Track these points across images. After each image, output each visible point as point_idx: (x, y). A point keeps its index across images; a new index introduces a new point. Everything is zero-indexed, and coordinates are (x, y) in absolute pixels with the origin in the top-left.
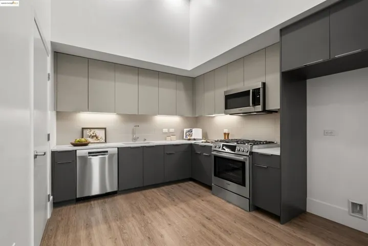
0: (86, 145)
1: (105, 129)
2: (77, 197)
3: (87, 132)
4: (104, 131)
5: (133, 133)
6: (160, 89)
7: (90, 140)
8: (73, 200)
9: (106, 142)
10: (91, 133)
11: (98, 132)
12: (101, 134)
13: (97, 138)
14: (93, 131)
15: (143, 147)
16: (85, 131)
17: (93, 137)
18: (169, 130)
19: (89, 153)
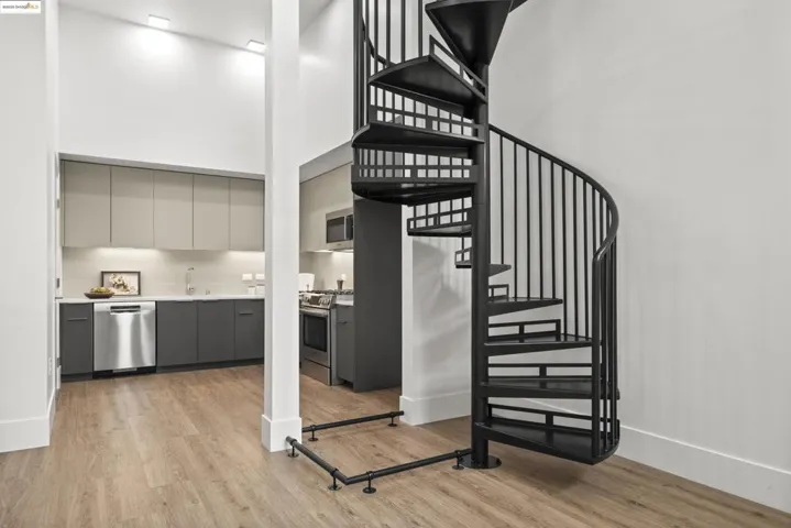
0: (107, 296)
1: (139, 273)
2: (96, 369)
3: (110, 279)
4: (136, 277)
5: (188, 281)
6: (232, 207)
7: (113, 290)
8: (89, 374)
9: (139, 293)
10: (116, 280)
11: (127, 279)
12: (131, 281)
13: (125, 287)
14: (119, 276)
15: (198, 301)
16: (106, 277)
17: (119, 286)
18: (254, 277)
19: (112, 308)
